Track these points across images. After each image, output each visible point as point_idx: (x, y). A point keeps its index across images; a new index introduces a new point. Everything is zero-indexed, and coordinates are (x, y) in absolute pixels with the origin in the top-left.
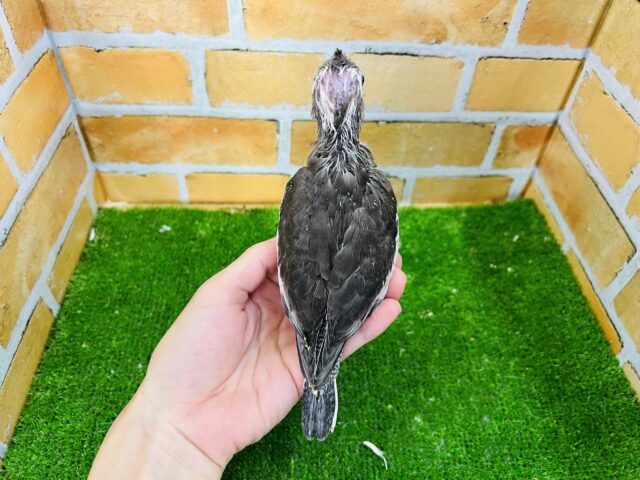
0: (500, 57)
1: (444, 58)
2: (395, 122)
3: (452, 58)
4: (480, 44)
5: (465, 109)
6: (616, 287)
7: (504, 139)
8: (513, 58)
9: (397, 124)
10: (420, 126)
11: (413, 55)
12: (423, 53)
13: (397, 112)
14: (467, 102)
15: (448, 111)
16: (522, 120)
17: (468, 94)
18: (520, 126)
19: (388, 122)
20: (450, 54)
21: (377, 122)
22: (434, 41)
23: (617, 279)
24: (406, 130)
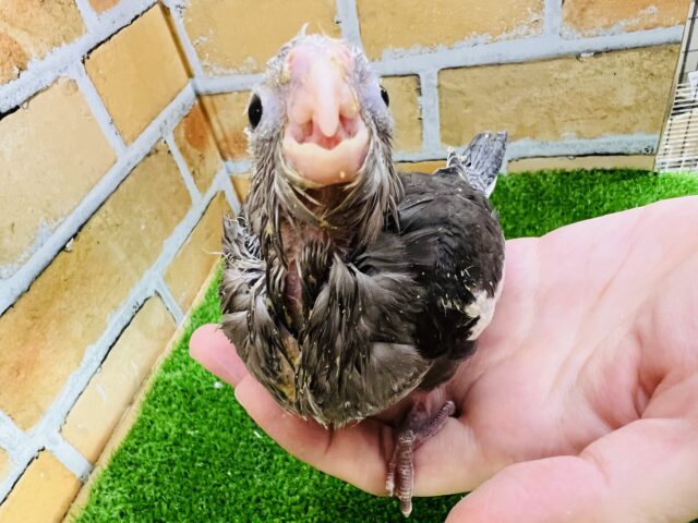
0: (99, 45)
1: (48, 88)
2: (80, 228)
3: (56, 81)
4: (67, 38)
5: (126, 144)
6: (432, 129)
7: (182, 150)
8: (109, 38)
9: (85, 228)
10: (107, 207)
11: (13, 111)
12: (19, 99)
13: (70, 213)
14: (119, 133)
15: (115, 162)
16: (176, 115)
17: (112, 122)
18: (180, 123)
19: (75, 236)
20: (49, 78)
21: (63, 248)
22: (17, 71)
23: (425, 122)
24: (101, 227)
